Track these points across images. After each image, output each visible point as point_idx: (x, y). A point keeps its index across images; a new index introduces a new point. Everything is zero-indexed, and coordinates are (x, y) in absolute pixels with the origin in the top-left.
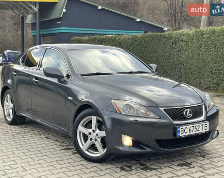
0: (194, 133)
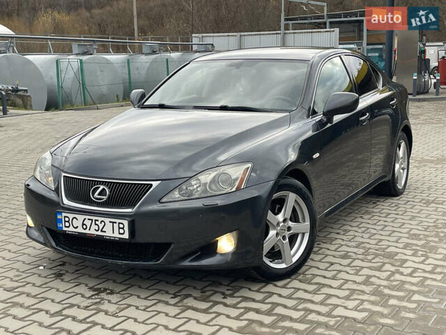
0: (92, 232)
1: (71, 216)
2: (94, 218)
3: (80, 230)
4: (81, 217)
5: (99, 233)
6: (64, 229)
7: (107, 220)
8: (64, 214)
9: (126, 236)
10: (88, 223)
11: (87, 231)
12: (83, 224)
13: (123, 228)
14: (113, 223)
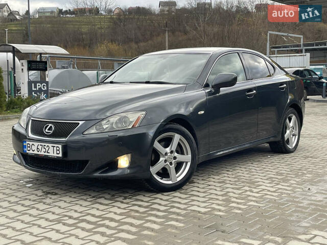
0: (42, 153)
1: (31, 143)
2: (43, 144)
3: (36, 152)
4: (36, 144)
5: (46, 154)
6: (27, 152)
7: (50, 145)
8: (27, 142)
9: (60, 155)
10: (40, 147)
11: (39, 153)
12: (38, 148)
13: (59, 150)
14: (54, 147)
